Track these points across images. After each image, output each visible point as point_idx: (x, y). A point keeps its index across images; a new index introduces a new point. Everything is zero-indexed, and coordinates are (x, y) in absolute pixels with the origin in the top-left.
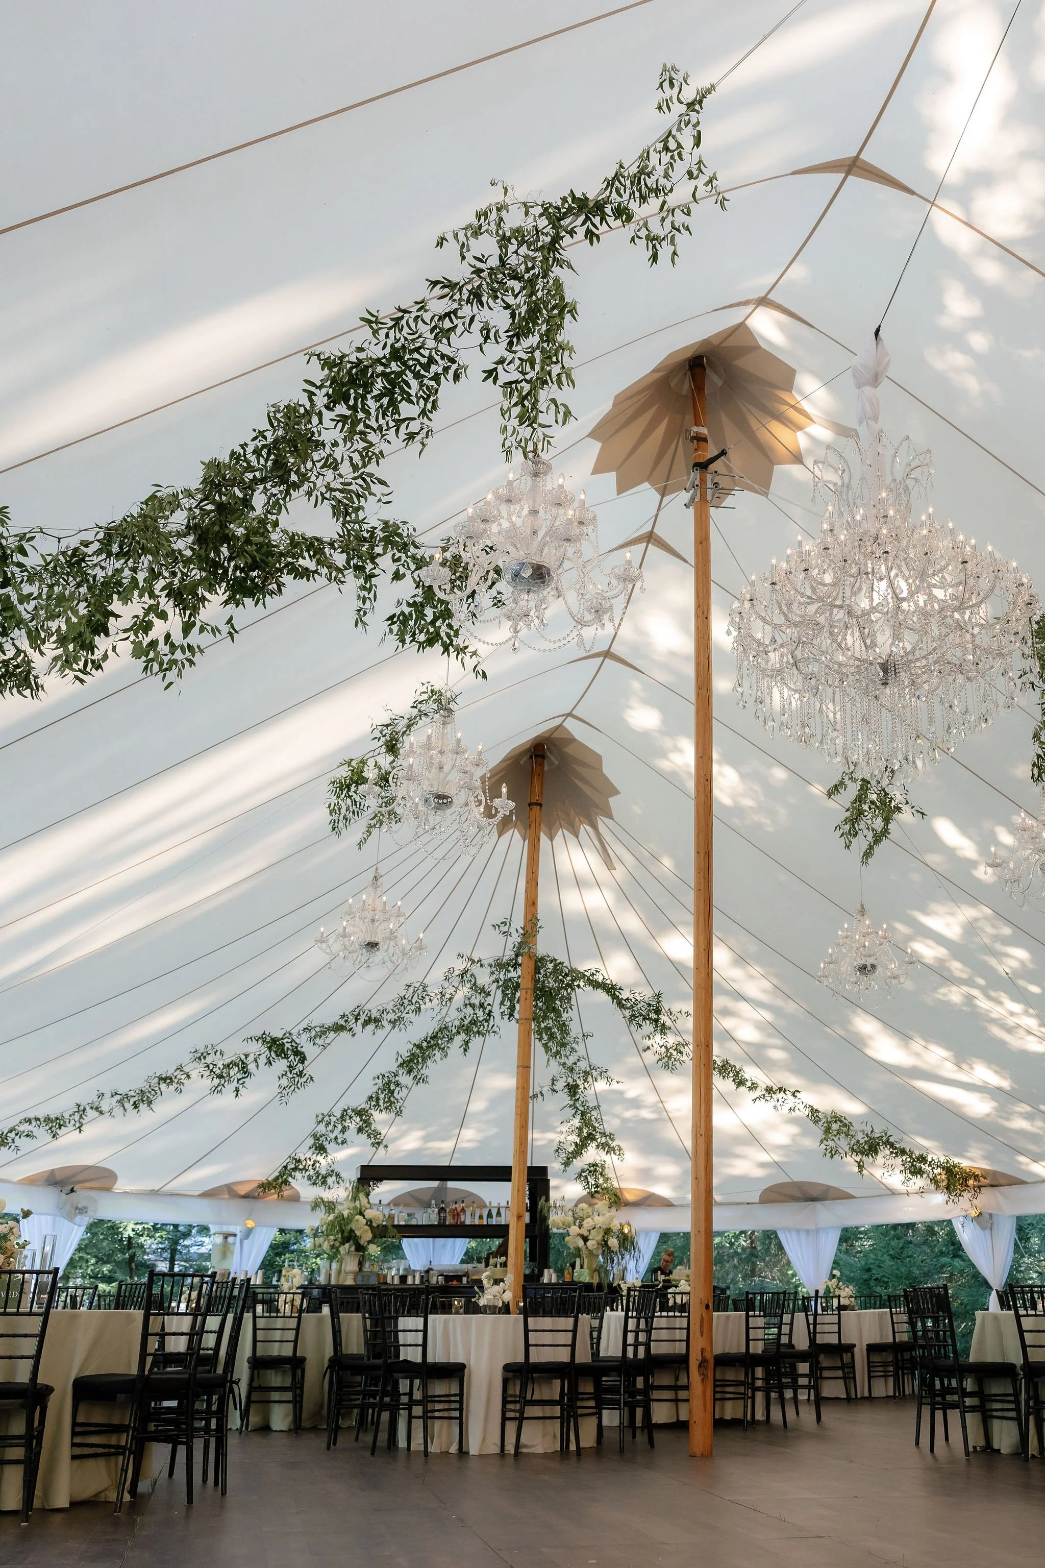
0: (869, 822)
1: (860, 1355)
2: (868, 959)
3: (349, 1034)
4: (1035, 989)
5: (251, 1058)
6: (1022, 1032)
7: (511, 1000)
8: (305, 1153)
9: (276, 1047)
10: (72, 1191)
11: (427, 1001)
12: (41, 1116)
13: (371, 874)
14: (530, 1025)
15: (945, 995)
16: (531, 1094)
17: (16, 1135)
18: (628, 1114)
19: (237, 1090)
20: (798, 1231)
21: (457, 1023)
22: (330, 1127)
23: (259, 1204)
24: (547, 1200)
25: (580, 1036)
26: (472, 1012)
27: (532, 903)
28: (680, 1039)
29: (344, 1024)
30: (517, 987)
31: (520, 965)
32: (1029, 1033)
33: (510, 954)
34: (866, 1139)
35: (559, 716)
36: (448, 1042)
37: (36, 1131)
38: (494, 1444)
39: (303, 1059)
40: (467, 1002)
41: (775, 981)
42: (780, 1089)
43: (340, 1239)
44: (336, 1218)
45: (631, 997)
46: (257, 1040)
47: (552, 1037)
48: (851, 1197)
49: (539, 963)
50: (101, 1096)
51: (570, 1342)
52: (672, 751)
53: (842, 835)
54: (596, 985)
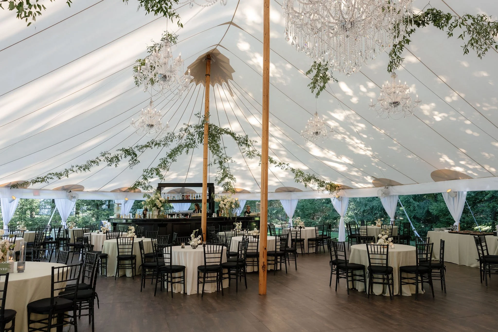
0: (319, 83)
1: (306, 242)
2: (319, 130)
3: (150, 148)
4: (365, 136)
5: (120, 155)
6: (359, 148)
7: (201, 138)
8: (141, 180)
9: (127, 152)
10: (70, 191)
11: (175, 138)
12: (54, 173)
13: (149, 100)
14: (207, 145)
15: (336, 137)
16: (208, 164)
17: (47, 178)
18: (238, 168)
19: (116, 165)
20: (286, 200)
21: (185, 144)
22: (148, 173)
23: (129, 193)
24: (214, 193)
25: (223, 148)
26: (189, 141)
27: (207, 107)
28: (254, 149)
29: (149, 145)
30: (203, 134)
31: (204, 127)
32: (361, 149)
33: (201, 123)
34: (308, 177)
35: (215, 45)
36: (182, 150)
37: (53, 177)
38: (195, 291)
39: (136, 156)
40: (187, 138)
41: (283, 132)
42: (283, 163)
43: (152, 206)
44: (150, 200)
45: (239, 136)
46: (121, 151)
47: (214, 148)
48: (302, 191)
49: (210, 126)
50: (73, 167)
51: (220, 256)
52: (253, 58)
53: (311, 88)
54: (228, 133)
